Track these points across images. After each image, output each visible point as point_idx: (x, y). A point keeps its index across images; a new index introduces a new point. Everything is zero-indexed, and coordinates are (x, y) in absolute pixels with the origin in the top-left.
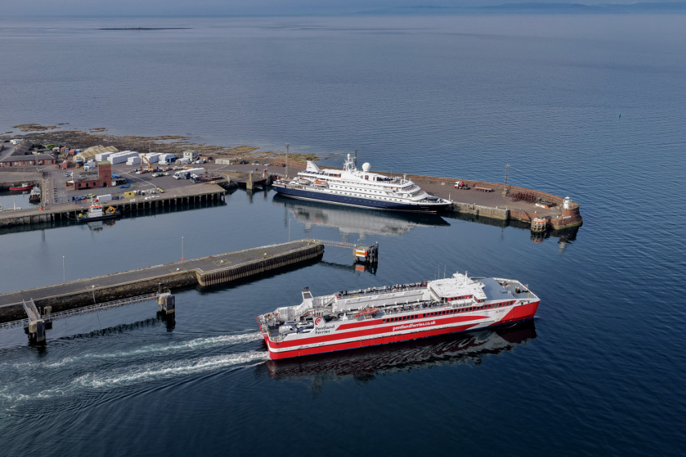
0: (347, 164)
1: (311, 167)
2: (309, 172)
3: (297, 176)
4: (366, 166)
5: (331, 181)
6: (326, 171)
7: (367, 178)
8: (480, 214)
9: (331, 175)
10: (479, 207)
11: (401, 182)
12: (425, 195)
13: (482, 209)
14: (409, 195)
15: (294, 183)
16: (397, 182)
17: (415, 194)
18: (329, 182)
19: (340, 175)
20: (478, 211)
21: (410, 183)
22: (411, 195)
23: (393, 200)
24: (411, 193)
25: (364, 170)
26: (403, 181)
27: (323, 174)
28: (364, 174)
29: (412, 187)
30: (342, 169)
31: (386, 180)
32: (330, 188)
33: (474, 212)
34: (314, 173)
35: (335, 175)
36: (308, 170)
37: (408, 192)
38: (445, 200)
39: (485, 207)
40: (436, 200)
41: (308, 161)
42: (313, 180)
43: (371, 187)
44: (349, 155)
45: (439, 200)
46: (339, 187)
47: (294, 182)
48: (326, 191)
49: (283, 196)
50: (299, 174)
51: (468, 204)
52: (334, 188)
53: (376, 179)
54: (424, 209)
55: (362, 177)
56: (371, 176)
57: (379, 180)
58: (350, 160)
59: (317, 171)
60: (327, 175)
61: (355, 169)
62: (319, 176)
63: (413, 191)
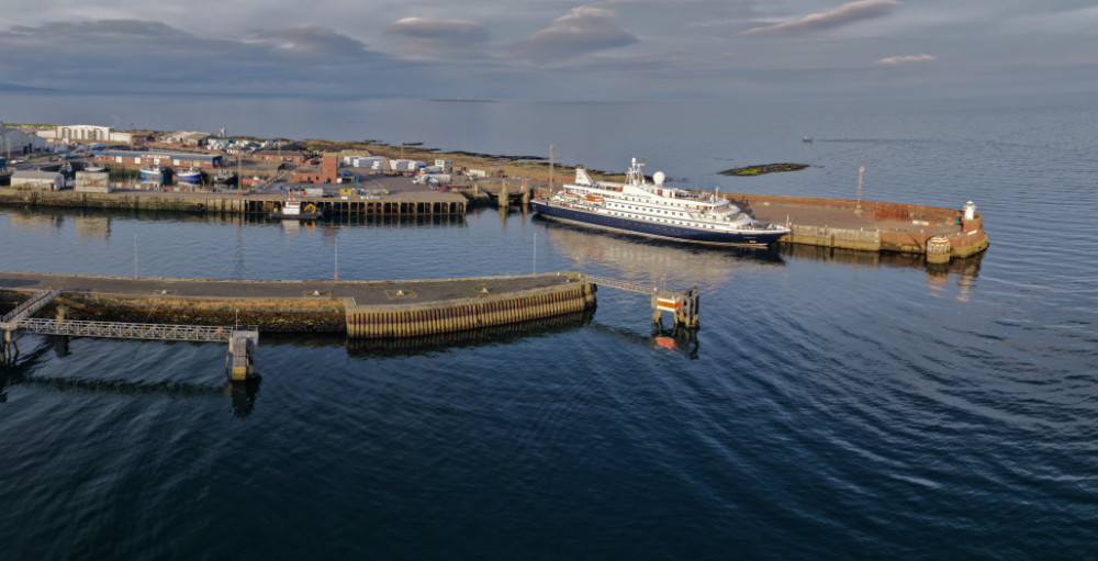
0: (631, 172)
1: (582, 177)
2: (579, 185)
3: (562, 189)
4: (659, 177)
5: (608, 197)
6: (603, 183)
7: (660, 193)
8: (836, 244)
9: (608, 188)
10: (835, 231)
11: (712, 199)
12: (746, 219)
13: (839, 234)
14: (724, 220)
15: (557, 200)
16: (706, 199)
17: (733, 218)
18: (605, 199)
19: (621, 190)
20: (833, 238)
21: (724, 201)
22: (728, 219)
23: (701, 226)
24: (727, 216)
25: (656, 183)
26: (714, 198)
27: (597, 187)
28: (656, 188)
29: (726, 207)
30: (622, 182)
31: (688, 196)
32: (608, 207)
33: (827, 241)
34: (585, 186)
35: (614, 189)
36: (578, 181)
37: (724, 214)
38: (779, 226)
39: (844, 231)
40: (765, 227)
41: (577, 169)
42: (583, 196)
43: (667, 207)
44: (634, 160)
45: (770, 226)
46: (620, 205)
48: (601, 212)
49: (544, 216)
50: (565, 186)
51: (816, 228)
52: (613, 207)
53: (673, 195)
54: (748, 241)
55: (653, 192)
56: (666, 192)
57: (679, 196)
58: (636, 167)
59: (589, 183)
60: (602, 188)
61: (643, 181)
62: (592, 190)
63: (729, 213)
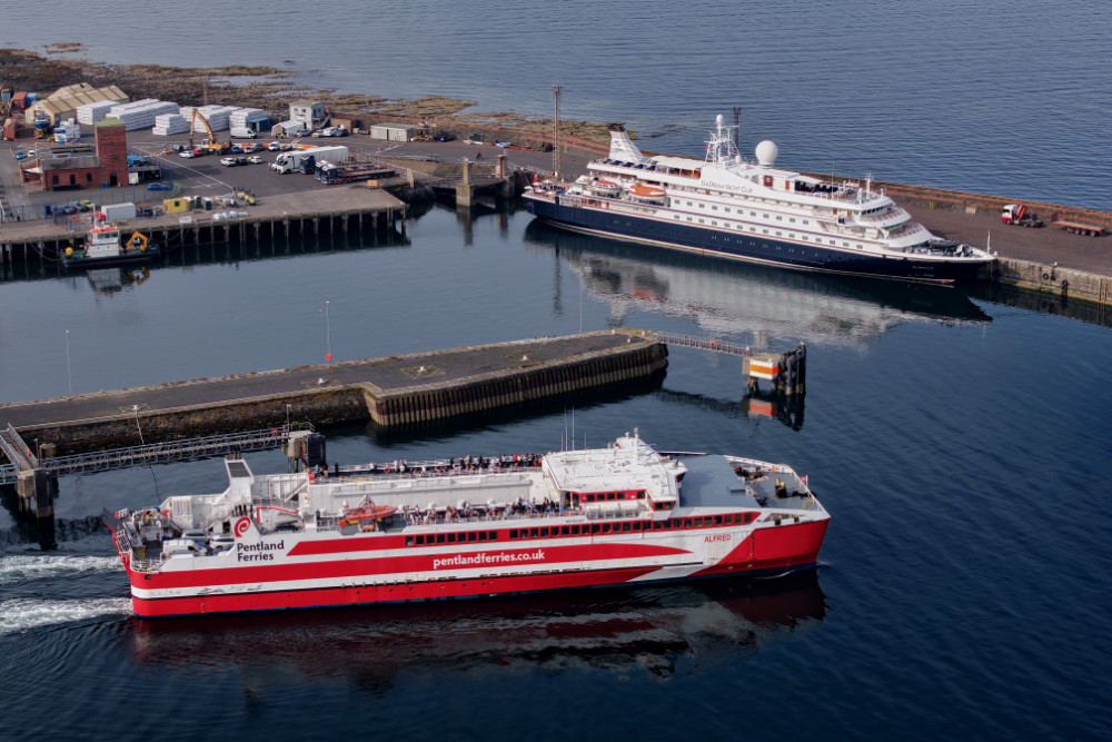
0: (716, 142)
1: (621, 148)
2: (617, 163)
3: (586, 172)
4: (765, 150)
5: (675, 187)
6: (662, 161)
7: (769, 183)
8: (1070, 294)
9: (675, 171)
10: (1066, 273)
11: (859, 196)
12: (923, 235)
13: (1076, 279)
14: (880, 232)
15: (578, 192)
16: (850, 195)
17: (896, 231)
18: (669, 191)
19: (697, 174)
20: (1065, 285)
21: (883, 200)
22: (886, 233)
23: (839, 245)
24: (886, 228)
25: (761, 162)
26: (864, 195)
27: (653, 168)
28: (760, 171)
29: (889, 211)
30: (702, 158)
31: (817, 188)
32: (673, 206)
33: (1055, 287)
34: (629, 165)
35: (686, 173)
36: (614, 156)
37: (879, 224)
38: (976, 251)
39: (1084, 275)
40: (951, 249)
41: (612, 133)
42: (628, 185)
43: (781, 208)
44: (719, 118)
45: (959, 249)
46: (696, 204)
47: (579, 190)
48: (661, 215)
49: (554, 227)
50: (591, 166)
51: (1038, 265)
52: (683, 206)
53: (792, 186)
54: (921, 274)
55: (755, 179)
56: (780, 177)
57: (801, 187)
58: (724, 131)
59: (636, 161)
60: (663, 170)
61: (738, 158)
62: (643, 174)
63: (891, 222)
